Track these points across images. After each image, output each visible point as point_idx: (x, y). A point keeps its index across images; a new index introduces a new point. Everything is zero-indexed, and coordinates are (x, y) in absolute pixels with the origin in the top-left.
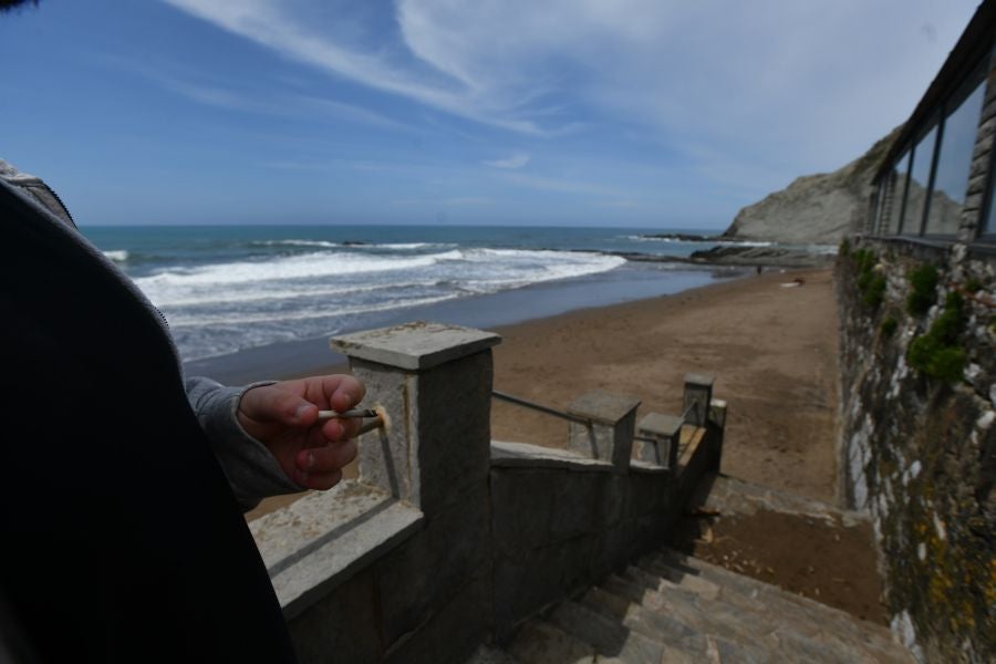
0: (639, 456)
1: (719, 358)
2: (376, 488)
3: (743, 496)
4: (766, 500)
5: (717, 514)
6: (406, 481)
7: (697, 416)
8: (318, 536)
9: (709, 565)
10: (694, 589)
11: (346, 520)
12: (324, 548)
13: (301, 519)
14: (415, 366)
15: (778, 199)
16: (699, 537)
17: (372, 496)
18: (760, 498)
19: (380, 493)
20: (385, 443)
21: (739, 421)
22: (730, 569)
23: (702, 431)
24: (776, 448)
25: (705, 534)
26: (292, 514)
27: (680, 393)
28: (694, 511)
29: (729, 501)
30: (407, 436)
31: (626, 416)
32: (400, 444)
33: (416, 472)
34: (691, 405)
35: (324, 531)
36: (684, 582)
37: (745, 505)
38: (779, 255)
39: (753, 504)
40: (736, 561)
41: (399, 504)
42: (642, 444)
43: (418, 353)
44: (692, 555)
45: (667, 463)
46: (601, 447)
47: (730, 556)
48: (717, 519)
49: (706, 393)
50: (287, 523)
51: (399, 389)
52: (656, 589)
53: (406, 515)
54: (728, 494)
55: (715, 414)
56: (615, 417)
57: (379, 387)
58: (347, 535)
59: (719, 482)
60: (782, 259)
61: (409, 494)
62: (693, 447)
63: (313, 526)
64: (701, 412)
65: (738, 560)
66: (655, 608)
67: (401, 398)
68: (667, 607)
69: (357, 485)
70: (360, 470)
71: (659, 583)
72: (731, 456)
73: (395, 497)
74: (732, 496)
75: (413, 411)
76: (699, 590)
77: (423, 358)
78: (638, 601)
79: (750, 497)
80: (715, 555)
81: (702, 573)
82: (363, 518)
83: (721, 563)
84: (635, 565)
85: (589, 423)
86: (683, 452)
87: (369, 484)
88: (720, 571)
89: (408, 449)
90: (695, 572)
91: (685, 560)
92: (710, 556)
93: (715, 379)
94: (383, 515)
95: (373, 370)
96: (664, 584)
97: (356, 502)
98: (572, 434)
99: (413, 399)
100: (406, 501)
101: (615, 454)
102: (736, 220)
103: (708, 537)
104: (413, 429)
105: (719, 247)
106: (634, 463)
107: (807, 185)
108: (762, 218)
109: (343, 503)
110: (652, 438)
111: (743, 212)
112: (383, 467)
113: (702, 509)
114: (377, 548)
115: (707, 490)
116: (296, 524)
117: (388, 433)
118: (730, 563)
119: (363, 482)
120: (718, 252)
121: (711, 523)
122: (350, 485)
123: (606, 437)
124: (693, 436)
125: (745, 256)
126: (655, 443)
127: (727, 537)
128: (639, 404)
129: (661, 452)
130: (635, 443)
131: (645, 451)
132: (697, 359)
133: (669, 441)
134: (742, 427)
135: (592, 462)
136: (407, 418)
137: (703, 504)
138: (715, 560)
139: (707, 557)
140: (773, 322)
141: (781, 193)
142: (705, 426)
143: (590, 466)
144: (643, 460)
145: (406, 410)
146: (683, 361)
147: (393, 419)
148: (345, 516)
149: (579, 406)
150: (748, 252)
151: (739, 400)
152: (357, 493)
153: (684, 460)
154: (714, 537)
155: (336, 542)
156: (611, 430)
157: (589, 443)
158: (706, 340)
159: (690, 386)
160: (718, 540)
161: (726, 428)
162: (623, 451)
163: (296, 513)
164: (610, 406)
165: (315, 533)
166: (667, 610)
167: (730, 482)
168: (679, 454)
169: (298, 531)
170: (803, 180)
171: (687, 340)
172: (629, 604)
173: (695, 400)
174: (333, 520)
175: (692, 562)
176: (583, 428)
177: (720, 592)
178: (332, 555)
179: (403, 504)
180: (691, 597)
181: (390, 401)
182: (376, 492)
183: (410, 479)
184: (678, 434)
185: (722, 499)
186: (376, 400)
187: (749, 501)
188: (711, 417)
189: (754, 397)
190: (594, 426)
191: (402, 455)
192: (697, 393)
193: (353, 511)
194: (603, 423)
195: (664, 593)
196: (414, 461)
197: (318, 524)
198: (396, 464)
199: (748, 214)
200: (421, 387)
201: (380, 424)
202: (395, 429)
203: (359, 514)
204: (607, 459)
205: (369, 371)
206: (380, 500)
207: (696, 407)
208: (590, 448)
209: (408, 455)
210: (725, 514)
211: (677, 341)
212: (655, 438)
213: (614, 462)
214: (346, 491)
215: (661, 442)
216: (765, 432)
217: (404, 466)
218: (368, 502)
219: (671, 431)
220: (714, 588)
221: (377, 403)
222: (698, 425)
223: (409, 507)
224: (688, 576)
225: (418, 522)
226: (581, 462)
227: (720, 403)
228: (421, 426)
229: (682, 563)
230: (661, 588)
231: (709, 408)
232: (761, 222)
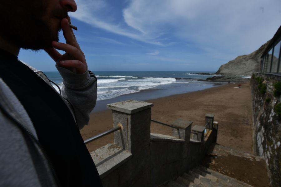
0: (192, 138)
1: (216, 109)
2: (118, 146)
3: (224, 150)
4: (231, 152)
5: (216, 156)
6: (127, 144)
7: (209, 126)
8: (103, 160)
9: (214, 171)
10: (210, 179)
11: (111, 155)
12: (105, 163)
13: (98, 155)
14: (130, 113)
15: (232, 62)
16: (211, 163)
17: (118, 148)
18: (229, 151)
19: (120, 148)
20: (121, 134)
21: (222, 128)
22: (220, 173)
23: (211, 131)
24: (233, 136)
25: (212, 161)
26: (96, 153)
27: (204, 119)
28: (209, 155)
29: (219, 152)
30: (128, 132)
31: (189, 126)
32: (125, 134)
33: (130, 142)
34: (208, 123)
35: (105, 158)
36: (206, 176)
37: (224, 153)
38: (233, 79)
39: (227, 153)
40: (222, 170)
41: (125, 151)
42: (193, 134)
43: (131, 109)
44: (209, 168)
45: (201, 140)
46: (181, 135)
47: (220, 169)
48: (216, 157)
49: (212, 120)
50: (94, 156)
51: (126, 119)
52: (198, 178)
53: (127, 154)
54: (219, 150)
55: (215, 126)
56: (186, 127)
57: (120, 118)
58: (111, 159)
59: (216, 146)
60: (234, 80)
61: (128, 148)
62: (208, 135)
63: (102, 156)
64: (211, 125)
65: (223, 170)
66: (198, 184)
67: (126, 121)
68: (202, 183)
69: (113, 145)
70: (114, 141)
71: (199, 176)
72: (220, 138)
73: (124, 149)
74: (220, 150)
75: (129, 125)
76: (211, 179)
77: (132, 111)
78: (193, 182)
79: (226, 151)
80: (216, 168)
81: (212, 173)
82: (115, 155)
83: (217, 171)
84: (191, 170)
85: (178, 128)
86: (205, 137)
87: (117, 145)
88: (217, 173)
89: (128, 136)
90: (210, 173)
91: (207, 170)
92: (214, 168)
93: (215, 115)
94: (121, 154)
95: (118, 113)
96: (200, 176)
97: (113, 150)
98: (173, 131)
99: (129, 122)
100: (127, 150)
101: (185, 137)
102: (220, 69)
103: (213, 162)
104: (129, 130)
105: (215, 77)
106: (191, 140)
107: (241, 58)
108: (228, 68)
109: (110, 150)
110: (196, 133)
111: (222, 66)
112: (121, 140)
113: (211, 154)
114: (119, 164)
115: (213, 149)
116: (97, 156)
117: (122, 131)
118: (220, 171)
119: (115, 144)
120: (215, 78)
121: (214, 158)
122: (111, 145)
123: (183, 132)
124: (208, 132)
125: (222, 79)
126: (197, 134)
127: (219, 163)
128: (192, 123)
129: (199, 137)
130: (191, 134)
131: (194, 136)
132: (209, 109)
133: (201, 134)
134: (223, 130)
135: (179, 140)
136: (128, 127)
137: (211, 153)
138: (216, 170)
139: (213, 169)
140: (232, 98)
141: (233, 61)
142: (212, 129)
143: (178, 141)
144: (193, 139)
145: (128, 125)
146: (205, 110)
147: (124, 127)
148: (110, 154)
149: (175, 123)
150: (224, 78)
151: (222, 121)
152: (114, 148)
153: (206, 139)
154: (215, 163)
155: (108, 161)
156: (184, 130)
157: (178, 134)
158: (211, 103)
159: (207, 117)
160: (216, 164)
161: (218, 130)
162: (188, 137)
163: (97, 153)
164: (184, 123)
165: (102, 159)
166: (201, 184)
167: (220, 146)
168: (204, 138)
169: (98, 158)
170: (240, 57)
171: (206, 104)
172: (190, 182)
173: (208, 122)
174: (107, 155)
175: (209, 170)
176: (176, 130)
177: (217, 180)
178: (107, 165)
179: (126, 151)
180: (208, 181)
181: (123, 122)
182: (119, 147)
183: (128, 144)
184: (204, 131)
185: (217, 151)
186: (119, 122)
187: (226, 152)
188: (214, 127)
189: (227, 121)
190: (179, 129)
191: (126, 137)
192: (209, 120)
193: (113, 153)
194: (182, 128)
195: (200, 179)
196: (129, 139)
197: (103, 156)
198: (124, 140)
199: (223, 67)
200: (132, 118)
201: (120, 128)
202: (124, 130)
203: (114, 154)
204: (183, 139)
205: (117, 114)
206: (120, 150)
207: (209, 124)
208: (178, 136)
209: (128, 137)
210: (218, 156)
211: (203, 104)
212: (197, 133)
213: (185, 140)
214: (110, 147)
215: (199, 134)
216: (230, 131)
217: (126, 141)
218: (117, 150)
219: (202, 131)
220: (216, 178)
221: (120, 123)
222: (210, 129)
223: (128, 152)
224: (208, 174)
225: (130, 156)
226: (176, 140)
227: (216, 123)
228: (131, 130)
229: (206, 170)
230: (199, 177)
231: (213, 124)
232: (227, 69)
